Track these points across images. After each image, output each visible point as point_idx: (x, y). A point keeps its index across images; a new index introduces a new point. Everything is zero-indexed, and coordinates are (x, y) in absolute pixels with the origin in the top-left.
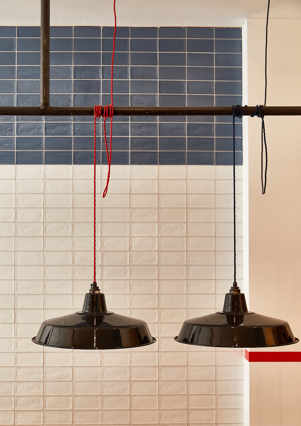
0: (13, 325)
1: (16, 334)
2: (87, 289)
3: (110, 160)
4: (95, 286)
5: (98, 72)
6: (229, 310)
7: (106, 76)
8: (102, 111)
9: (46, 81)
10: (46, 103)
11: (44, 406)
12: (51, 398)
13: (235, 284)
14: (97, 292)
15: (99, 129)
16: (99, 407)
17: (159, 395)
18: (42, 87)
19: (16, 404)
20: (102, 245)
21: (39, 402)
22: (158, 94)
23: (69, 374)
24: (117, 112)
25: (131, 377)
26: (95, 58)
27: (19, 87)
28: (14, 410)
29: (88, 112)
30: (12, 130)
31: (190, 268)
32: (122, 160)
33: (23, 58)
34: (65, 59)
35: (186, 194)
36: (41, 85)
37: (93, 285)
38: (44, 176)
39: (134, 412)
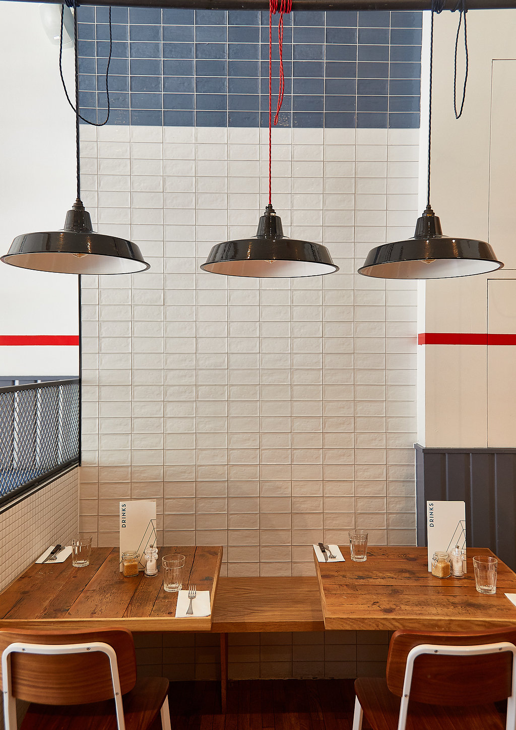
0: (162, 307)
1: (165, 317)
4: (270, 208)
11: (197, 397)
12: (204, 387)
13: (429, 207)
14: (273, 214)
16: (257, 398)
17: (323, 385)
19: (165, 394)
21: (192, 392)
22: (325, 44)
23: (224, 361)
24: (296, 6)
25: (292, 365)
27: (165, 33)
28: (164, 401)
30: (158, 85)
31: (358, 245)
35: (355, 161)
37: (268, 207)
38: (196, 139)
39: (295, 403)
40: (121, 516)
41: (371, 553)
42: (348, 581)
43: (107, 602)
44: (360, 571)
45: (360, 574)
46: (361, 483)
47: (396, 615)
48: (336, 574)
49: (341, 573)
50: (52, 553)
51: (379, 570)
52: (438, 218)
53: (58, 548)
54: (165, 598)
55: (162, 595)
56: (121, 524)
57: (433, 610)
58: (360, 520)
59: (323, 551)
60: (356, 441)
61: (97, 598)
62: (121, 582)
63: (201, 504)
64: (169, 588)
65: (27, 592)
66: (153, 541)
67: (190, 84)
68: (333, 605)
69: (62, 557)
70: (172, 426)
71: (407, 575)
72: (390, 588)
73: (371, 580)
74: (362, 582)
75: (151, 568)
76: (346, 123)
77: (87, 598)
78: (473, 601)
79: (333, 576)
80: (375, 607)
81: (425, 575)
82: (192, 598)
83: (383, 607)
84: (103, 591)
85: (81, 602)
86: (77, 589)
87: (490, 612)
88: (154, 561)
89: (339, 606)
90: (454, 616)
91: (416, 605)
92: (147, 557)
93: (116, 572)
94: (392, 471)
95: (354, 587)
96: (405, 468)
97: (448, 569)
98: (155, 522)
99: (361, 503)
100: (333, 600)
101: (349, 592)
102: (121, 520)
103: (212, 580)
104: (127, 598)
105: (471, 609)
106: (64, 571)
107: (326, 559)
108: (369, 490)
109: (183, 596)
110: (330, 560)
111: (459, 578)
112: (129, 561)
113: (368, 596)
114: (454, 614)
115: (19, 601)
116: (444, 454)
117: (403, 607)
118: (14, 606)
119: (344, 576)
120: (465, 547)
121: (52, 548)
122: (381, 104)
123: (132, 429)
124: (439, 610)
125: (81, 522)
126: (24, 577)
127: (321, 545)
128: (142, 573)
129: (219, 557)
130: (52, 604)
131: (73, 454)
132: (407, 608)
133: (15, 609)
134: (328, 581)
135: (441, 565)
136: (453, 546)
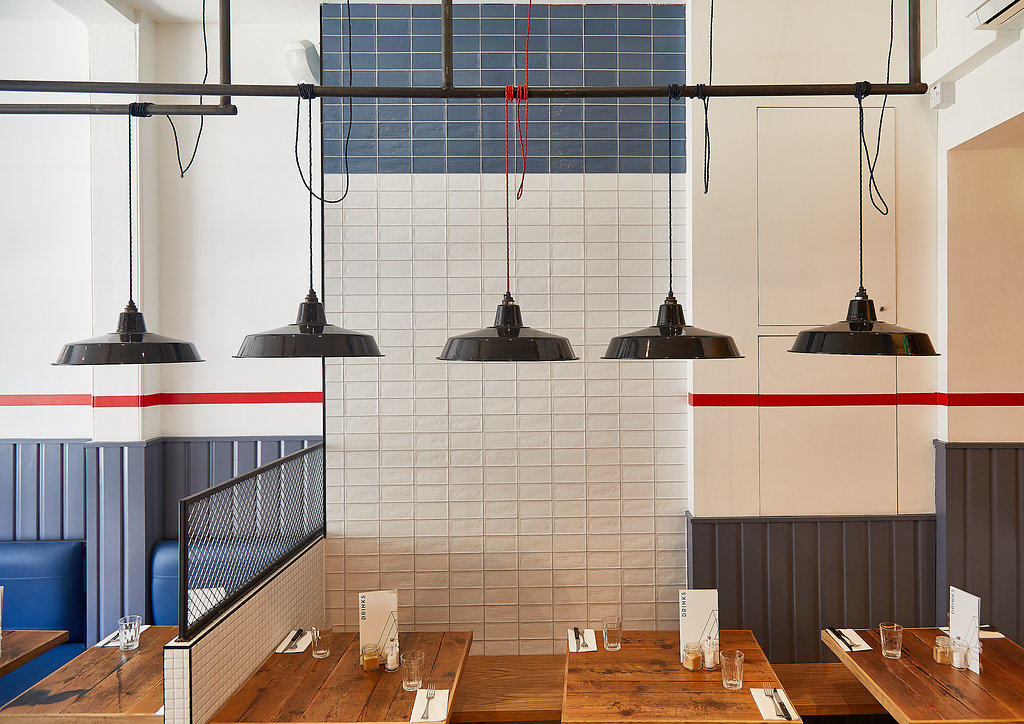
2: (500, 301)
3: (525, 168)
4: (508, 297)
5: (511, 60)
6: (663, 321)
7: (519, 65)
8: (515, 92)
9: (449, 55)
10: (449, 83)
11: (450, 463)
12: (457, 452)
13: (671, 293)
14: (511, 303)
15: (512, 131)
16: (515, 463)
18: (443, 64)
19: (415, 460)
20: (517, 271)
21: (444, 457)
23: (479, 423)
24: (532, 94)
25: (552, 427)
26: (506, 43)
27: (415, 78)
28: (414, 467)
29: (499, 94)
30: (407, 131)
32: (540, 168)
33: (419, 44)
34: (471, 44)
36: (443, 58)
37: (506, 295)
38: (447, 187)
39: (556, 469)
40: (360, 608)
41: (627, 639)
42: (595, 676)
43: (343, 703)
44: (610, 663)
45: (609, 666)
46: (627, 554)
47: (633, 718)
48: (584, 667)
49: (590, 667)
50: (293, 640)
51: (630, 662)
52: (680, 306)
53: (300, 634)
54: (403, 698)
55: (400, 695)
56: (361, 616)
57: (672, 711)
58: (627, 594)
59: (577, 638)
60: (622, 508)
61: (334, 697)
62: (360, 678)
63: (455, 578)
64: (409, 686)
65: (264, 689)
66: (395, 634)
67: (441, 129)
68: (572, 707)
69: (302, 645)
70: (422, 494)
71: (658, 667)
72: (636, 685)
73: (619, 675)
74: (608, 677)
75: (392, 662)
76: (608, 168)
77: (324, 697)
78: (716, 698)
79: (581, 670)
80: (615, 709)
81: (677, 667)
82: (429, 699)
83: (623, 708)
84: (341, 689)
85: (316, 703)
86: (314, 686)
87: (729, 712)
88: (395, 655)
89: (579, 707)
90: (691, 718)
91: (657, 706)
92: (387, 651)
93: (356, 665)
94: (661, 539)
95: (598, 684)
96: (675, 537)
97: (699, 661)
98: (396, 614)
99: (627, 576)
100: (575, 701)
101: (593, 690)
102: (361, 612)
103: (454, 675)
104: (364, 698)
105: (711, 709)
106: (303, 663)
107: (578, 648)
108: (637, 561)
109: (422, 694)
110: (582, 650)
111: (710, 671)
112: (370, 655)
113: (610, 696)
114: (692, 716)
115: (255, 701)
116: (714, 524)
117: (643, 708)
118: (251, 706)
119: (592, 670)
120: (718, 637)
121: (294, 633)
122: (644, 148)
123: (380, 498)
124: (679, 711)
125: (327, 598)
126: (263, 670)
127: (576, 630)
128: (383, 666)
129: (466, 646)
130: (288, 705)
131: (318, 524)
132: (648, 709)
133: (251, 710)
134: (573, 675)
135: (691, 658)
136: (705, 637)
